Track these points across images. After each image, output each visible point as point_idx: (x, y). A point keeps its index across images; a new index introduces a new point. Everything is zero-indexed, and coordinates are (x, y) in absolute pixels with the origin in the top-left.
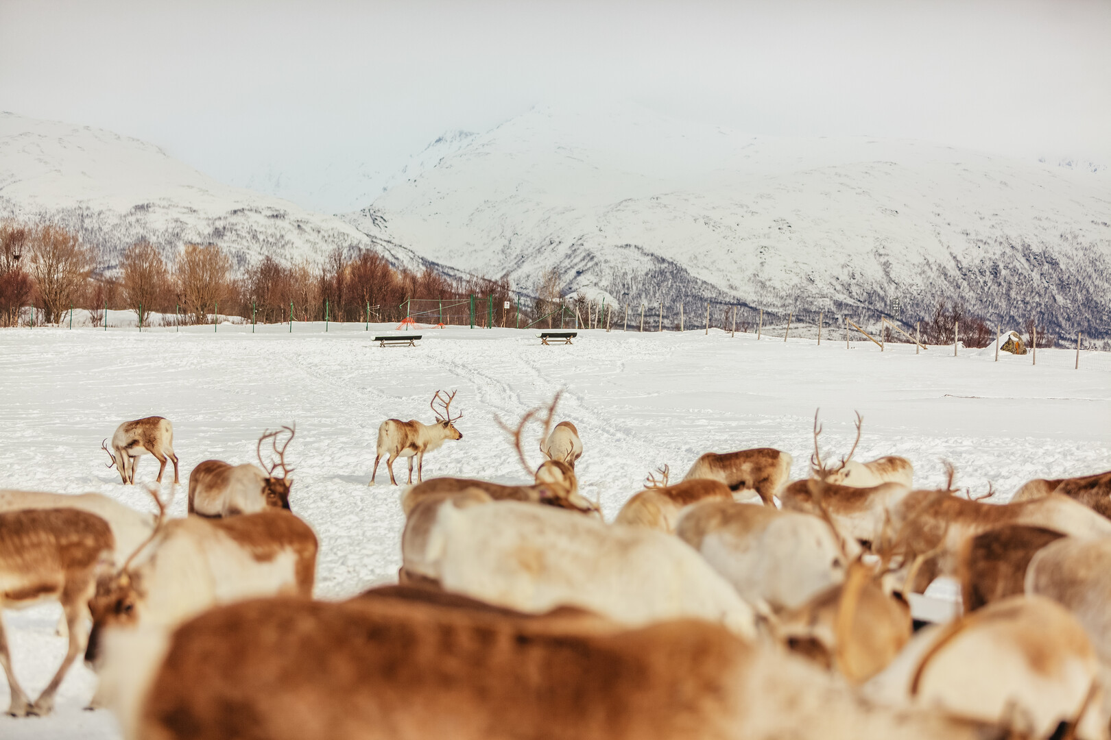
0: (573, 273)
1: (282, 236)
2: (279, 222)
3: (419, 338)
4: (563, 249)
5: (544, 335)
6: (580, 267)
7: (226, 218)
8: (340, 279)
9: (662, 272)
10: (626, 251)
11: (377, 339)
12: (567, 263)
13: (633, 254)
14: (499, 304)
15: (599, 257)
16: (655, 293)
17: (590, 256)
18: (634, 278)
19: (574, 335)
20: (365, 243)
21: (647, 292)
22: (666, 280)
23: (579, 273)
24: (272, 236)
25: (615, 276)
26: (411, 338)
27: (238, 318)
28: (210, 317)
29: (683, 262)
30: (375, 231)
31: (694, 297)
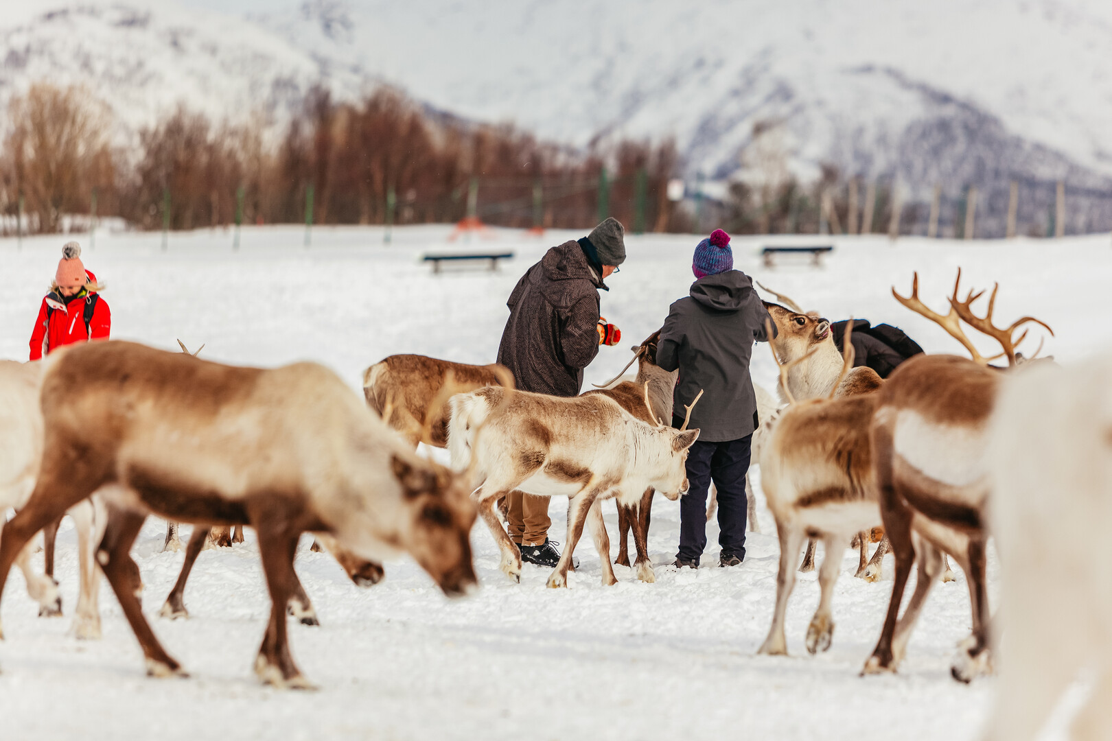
0: (744, 129)
1: (140, 65)
2: (136, 34)
3: (508, 256)
4: (726, 79)
5: (768, 251)
6: (765, 113)
7: (31, 29)
8: (323, 142)
9: (943, 126)
10: (866, 81)
11: (428, 258)
12: (732, 108)
13: (882, 86)
14: (657, 187)
15: (803, 93)
16: (925, 170)
17: (784, 92)
18: (882, 140)
19: (828, 249)
20: (306, 73)
21: (908, 167)
22: (950, 140)
23: (759, 129)
24: (123, 61)
25: (838, 135)
26: (494, 258)
27: (119, 224)
28: (67, 222)
29: (991, 99)
30: (327, 48)
31: (1017, 178)
